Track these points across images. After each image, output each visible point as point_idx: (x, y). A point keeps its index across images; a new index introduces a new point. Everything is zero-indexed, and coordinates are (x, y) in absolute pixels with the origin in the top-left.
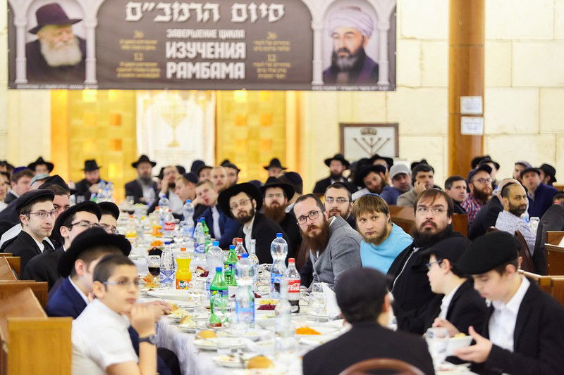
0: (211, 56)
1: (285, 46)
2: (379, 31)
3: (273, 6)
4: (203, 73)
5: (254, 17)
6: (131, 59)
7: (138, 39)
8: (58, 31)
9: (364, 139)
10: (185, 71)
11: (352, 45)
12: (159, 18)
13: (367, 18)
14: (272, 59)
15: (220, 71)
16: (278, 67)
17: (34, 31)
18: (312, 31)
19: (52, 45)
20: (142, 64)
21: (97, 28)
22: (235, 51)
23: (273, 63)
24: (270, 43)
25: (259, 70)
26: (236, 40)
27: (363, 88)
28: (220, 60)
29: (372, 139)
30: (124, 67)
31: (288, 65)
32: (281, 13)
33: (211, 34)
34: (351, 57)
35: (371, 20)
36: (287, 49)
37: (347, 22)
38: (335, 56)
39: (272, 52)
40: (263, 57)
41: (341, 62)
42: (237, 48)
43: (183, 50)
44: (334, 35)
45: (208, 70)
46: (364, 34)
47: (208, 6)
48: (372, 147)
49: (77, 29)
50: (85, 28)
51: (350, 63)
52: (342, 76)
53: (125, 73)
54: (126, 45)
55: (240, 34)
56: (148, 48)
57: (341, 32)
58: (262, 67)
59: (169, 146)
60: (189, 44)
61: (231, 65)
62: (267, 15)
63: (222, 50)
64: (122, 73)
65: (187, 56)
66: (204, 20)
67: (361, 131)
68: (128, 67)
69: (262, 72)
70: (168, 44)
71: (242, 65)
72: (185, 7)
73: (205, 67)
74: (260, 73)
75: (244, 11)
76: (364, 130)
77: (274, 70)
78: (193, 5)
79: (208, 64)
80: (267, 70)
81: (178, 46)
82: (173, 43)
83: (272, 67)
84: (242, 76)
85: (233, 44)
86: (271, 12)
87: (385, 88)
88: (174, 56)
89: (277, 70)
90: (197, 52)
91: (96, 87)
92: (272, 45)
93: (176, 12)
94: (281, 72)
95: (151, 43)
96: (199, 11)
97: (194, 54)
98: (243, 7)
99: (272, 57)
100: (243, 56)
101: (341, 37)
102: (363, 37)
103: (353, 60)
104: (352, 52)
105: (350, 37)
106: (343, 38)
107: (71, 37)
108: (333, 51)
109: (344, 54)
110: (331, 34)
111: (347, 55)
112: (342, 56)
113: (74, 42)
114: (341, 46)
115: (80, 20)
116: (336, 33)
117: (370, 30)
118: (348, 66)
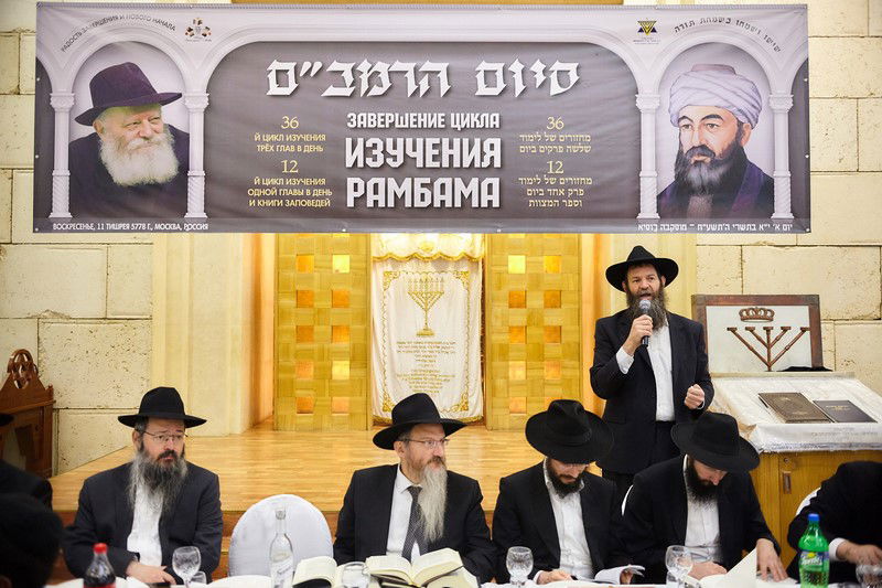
0: (432, 164)
1: (582, 143)
2: (772, 112)
3: (558, 66)
4: (418, 197)
5: (519, 88)
6: (277, 172)
7: (290, 131)
8: (133, 118)
9: (751, 330)
10: (382, 192)
11: (718, 141)
12: (331, 91)
13: (747, 87)
14: (555, 168)
15: (453, 191)
16: (568, 186)
17: (86, 119)
18: (638, 112)
19: (122, 144)
20: (296, 181)
21: (207, 110)
22: (483, 154)
23: (557, 176)
24: (552, 138)
25: (530, 192)
26: (485, 131)
27: (742, 227)
28: (451, 171)
29: (768, 330)
30: (262, 187)
31: (589, 181)
32: (574, 78)
33: (436, 120)
34: (715, 164)
35: (757, 92)
36: (587, 149)
37: (707, 94)
38: (682, 162)
39: (555, 156)
40: (537, 164)
41: (694, 176)
42: (486, 148)
43: (378, 152)
44: (681, 121)
45: (425, 190)
46: (743, 119)
47: (428, 66)
48: (768, 346)
49: (170, 114)
50: (187, 110)
51: (715, 175)
52: (698, 202)
53: (263, 197)
54: (266, 143)
55: (492, 119)
56: (309, 149)
57: (696, 115)
58: (536, 186)
59: (419, 335)
60: (390, 141)
61: (475, 181)
62: (546, 84)
63: (456, 152)
64: (257, 198)
65: (385, 163)
66: (422, 93)
67: (741, 313)
68: (270, 187)
69: (536, 196)
70: (349, 141)
71: (495, 182)
72: (382, 67)
73: (423, 185)
74: (533, 197)
75: (499, 75)
76: (747, 311)
77: (562, 192)
78: (398, 66)
79: (428, 181)
80: (547, 194)
81: (369, 144)
82: (360, 141)
83: (557, 186)
84: (496, 204)
85: (477, 141)
86: (554, 77)
87: (786, 227)
88: (360, 164)
89: (566, 192)
90: (405, 155)
91: (206, 226)
92: (557, 142)
93: (364, 78)
94: (575, 196)
95: (316, 138)
96: (410, 76)
97: (400, 160)
98: (498, 67)
99: (555, 166)
100: (497, 164)
101: (696, 125)
102: (740, 124)
103: (721, 170)
104: (717, 154)
105: (713, 125)
106: (700, 128)
107: (159, 127)
108: (680, 152)
109: (701, 158)
110: (675, 118)
111: (708, 160)
112: (696, 162)
113: (164, 138)
114: (697, 144)
115: (180, 95)
116: (684, 117)
117: (753, 111)
118: (710, 183)
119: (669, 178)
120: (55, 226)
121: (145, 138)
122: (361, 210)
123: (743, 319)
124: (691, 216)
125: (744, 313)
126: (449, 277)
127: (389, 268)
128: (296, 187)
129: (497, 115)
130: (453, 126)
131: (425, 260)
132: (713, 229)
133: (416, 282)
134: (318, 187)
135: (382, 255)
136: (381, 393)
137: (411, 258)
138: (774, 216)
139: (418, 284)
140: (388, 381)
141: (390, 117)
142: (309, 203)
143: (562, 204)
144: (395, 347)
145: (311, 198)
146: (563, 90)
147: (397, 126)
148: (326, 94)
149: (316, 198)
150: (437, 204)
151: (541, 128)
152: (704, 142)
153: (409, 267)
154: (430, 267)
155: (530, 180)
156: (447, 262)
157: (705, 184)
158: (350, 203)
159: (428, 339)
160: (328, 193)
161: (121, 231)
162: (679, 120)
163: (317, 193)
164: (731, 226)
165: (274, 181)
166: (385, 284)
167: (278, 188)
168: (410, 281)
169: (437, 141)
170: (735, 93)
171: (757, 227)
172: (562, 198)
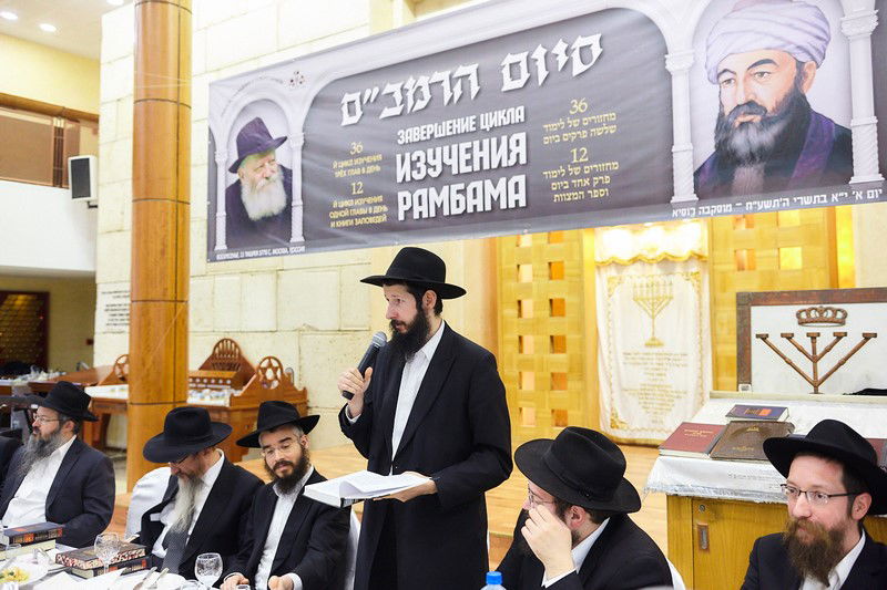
0: (465, 169)
1: (606, 124)
2: (846, 39)
3: (580, 42)
4: (454, 204)
5: (542, 74)
6: (349, 195)
7: (357, 156)
8: (260, 162)
9: (789, 337)
10: (425, 203)
11: (770, 93)
12: (387, 112)
13: (809, 15)
14: (580, 155)
15: (483, 195)
16: (594, 173)
17: (234, 169)
18: (668, 76)
20: (362, 201)
21: (304, 147)
22: (509, 151)
23: (582, 165)
24: (575, 123)
25: (554, 186)
26: (509, 129)
27: (805, 200)
28: (482, 174)
29: (813, 337)
30: (338, 209)
31: (615, 166)
32: (596, 51)
33: (465, 124)
34: (767, 122)
35: (823, 18)
36: (612, 129)
38: (723, 127)
39: (579, 142)
40: (561, 154)
41: (739, 141)
42: (513, 145)
43: (421, 165)
44: (722, 76)
45: (461, 197)
46: (803, 57)
47: (461, 71)
48: (815, 359)
51: (767, 137)
52: (746, 174)
53: (340, 219)
54: (341, 170)
55: (517, 115)
56: (371, 169)
57: (739, 65)
58: (560, 178)
59: (648, 345)
60: (430, 152)
61: (503, 181)
62: (568, 64)
63: (485, 154)
64: (336, 220)
65: (427, 175)
66: (456, 99)
67: (798, 315)
68: (344, 209)
69: (562, 190)
70: (399, 157)
71: (521, 179)
72: (424, 81)
73: (458, 192)
74: (557, 192)
75: (523, 66)
76: (808, 312)
77: (587, 182)
78: (437, 77)
79: (461, 186)
80: (571, 185)
81: (414, 158)
82: (407, 155)
83: (582, 176)
84: (522, 203)
85: (504, 139)
86: (576, 55)
87: (871, 194)
88: (408, 179)
89: (591, 182)
90: (443, 164)
91: (303, 249)
92: (581, 127)
93: (410, 95)
94: (600, 185)
95: (374, 159)
96: (446, 85)
97: (439, 169)
98: (522, 57)
99: (579, 154)
100: (523, 160)
101: (740, 77)
102: (800, 65)
103: (775, 129)
104: (769, 109)
105: (762, 74)
106: (745, 80)
107: (275, 167)
108: (721, 115)
109: (748, 118)
110: (713, 74)
111: (757, 119)
112: (742, 124)
113: (277, 176)
114: (741, 101)
115: (285, 139)
116: (725, 71)
117: (819, 44)
118: (762, 148)
119: (708, 148)
120: (218, 257)
121: (267, 178)
122: (409, 222)
123: (801, 323)
124: (737, 193)
125: (804, 315)
126: (678, 279)
127: (612, 272)
128: (362, 206)
129: (522, 108)
130: (482, 127)
131: (650, 262)
132: (766, 207)
133: (641, 286)
134: (378, 204)
135: (604, 260)
136: (608, 407)
137: (635, 260)
138: (853, 180)
139: (645, 289)
140: (616, 395)
141: (432, 128)
142: (371, 220)
143: (588, 196)
144: (621, 359)
145: (372, 215)
146: (586, 67)
147: (436, 136)
148: (383, 116)
149: (376, 215)
150: (470, 210)
151: (564, 115)
152: (751, 97)
153: (633, 270)
154: (655, 270)
155: (554, 173)
156: (674, 262)
157: (754, 150)
158: (401, 217)
159: (655, 350)
160: (385, 209)
161: (254, 257)
162: (718, 76)
163: (378, 209)
164: (791, 201)
165: (347, 203)
166: (609, 290)
167: (349, 208)
168: (635, 287)
169: (468, 145)
170: (790, 26)
171: (829, 198)
172: (585, 189)
